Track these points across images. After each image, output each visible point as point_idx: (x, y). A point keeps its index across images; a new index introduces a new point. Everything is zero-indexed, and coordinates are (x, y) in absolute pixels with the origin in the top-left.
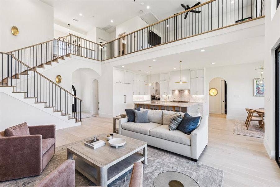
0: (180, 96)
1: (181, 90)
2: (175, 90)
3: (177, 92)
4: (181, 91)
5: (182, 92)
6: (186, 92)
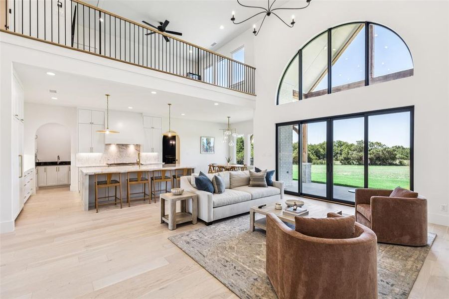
0: (120, 155)
1: (123, 145)
2: (110, 144)
3: (113, 148)
4: (122, 147)
5: (124, 147)
6: (132, 149)
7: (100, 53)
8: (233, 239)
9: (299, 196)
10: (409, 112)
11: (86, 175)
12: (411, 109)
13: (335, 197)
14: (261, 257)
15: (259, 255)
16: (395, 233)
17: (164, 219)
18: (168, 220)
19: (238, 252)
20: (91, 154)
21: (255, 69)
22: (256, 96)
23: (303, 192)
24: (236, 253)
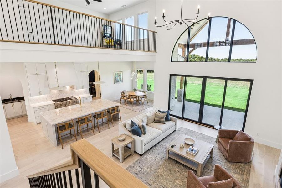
7: (55, 43)
8: (160, 167)
9: (183, 119)
10: (250, 82)
11: (53, 125)
12: (252, 81)
13: (203, 122)
14: (179, 182)
15: (177, 180)
16: (238, 158)
17: (114, 154)
18: (119, 157)
19: (166, 179)
20: (40, 96)
21: (156, 32)
22: (156, 52)
23: (185, 117)
24: (165, 180)
